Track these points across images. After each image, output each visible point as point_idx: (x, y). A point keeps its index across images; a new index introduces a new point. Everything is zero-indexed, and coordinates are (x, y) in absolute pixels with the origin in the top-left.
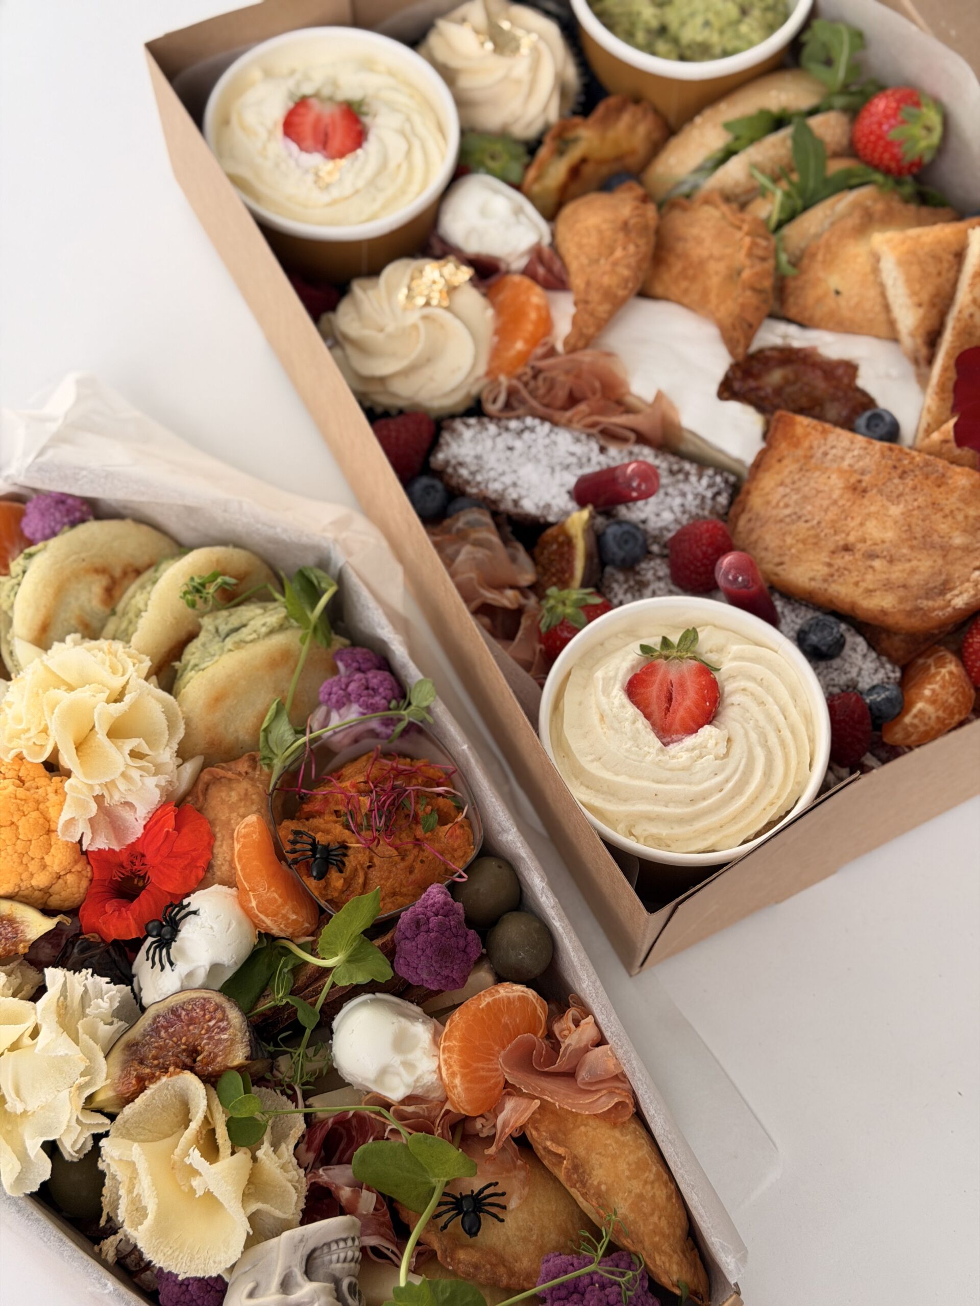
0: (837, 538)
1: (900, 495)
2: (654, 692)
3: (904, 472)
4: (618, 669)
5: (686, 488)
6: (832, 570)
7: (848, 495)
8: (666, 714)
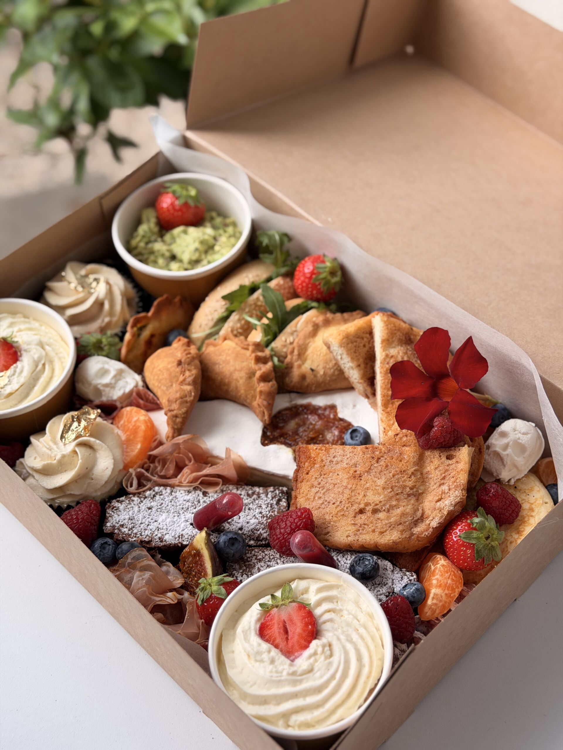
0: (354, 508)
1: (381, 471)
2: (275, 630)
3: (379, 459)
6: (357, 527)
7: (352, 481)
8: (287, 642)
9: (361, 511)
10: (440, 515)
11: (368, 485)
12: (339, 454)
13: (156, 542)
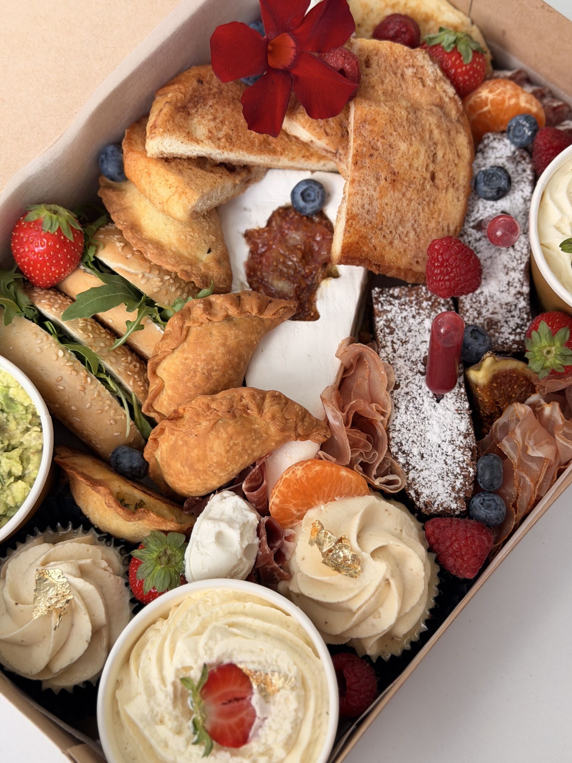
0: (428, 187)
1: (391, 146)
3: (373, 148)
5: (398, 319)
6: (450, 185)
9: (433, 178)
10: (442, 83)
11: (406, 164)
12: (360, 201)
13: (471, 441)
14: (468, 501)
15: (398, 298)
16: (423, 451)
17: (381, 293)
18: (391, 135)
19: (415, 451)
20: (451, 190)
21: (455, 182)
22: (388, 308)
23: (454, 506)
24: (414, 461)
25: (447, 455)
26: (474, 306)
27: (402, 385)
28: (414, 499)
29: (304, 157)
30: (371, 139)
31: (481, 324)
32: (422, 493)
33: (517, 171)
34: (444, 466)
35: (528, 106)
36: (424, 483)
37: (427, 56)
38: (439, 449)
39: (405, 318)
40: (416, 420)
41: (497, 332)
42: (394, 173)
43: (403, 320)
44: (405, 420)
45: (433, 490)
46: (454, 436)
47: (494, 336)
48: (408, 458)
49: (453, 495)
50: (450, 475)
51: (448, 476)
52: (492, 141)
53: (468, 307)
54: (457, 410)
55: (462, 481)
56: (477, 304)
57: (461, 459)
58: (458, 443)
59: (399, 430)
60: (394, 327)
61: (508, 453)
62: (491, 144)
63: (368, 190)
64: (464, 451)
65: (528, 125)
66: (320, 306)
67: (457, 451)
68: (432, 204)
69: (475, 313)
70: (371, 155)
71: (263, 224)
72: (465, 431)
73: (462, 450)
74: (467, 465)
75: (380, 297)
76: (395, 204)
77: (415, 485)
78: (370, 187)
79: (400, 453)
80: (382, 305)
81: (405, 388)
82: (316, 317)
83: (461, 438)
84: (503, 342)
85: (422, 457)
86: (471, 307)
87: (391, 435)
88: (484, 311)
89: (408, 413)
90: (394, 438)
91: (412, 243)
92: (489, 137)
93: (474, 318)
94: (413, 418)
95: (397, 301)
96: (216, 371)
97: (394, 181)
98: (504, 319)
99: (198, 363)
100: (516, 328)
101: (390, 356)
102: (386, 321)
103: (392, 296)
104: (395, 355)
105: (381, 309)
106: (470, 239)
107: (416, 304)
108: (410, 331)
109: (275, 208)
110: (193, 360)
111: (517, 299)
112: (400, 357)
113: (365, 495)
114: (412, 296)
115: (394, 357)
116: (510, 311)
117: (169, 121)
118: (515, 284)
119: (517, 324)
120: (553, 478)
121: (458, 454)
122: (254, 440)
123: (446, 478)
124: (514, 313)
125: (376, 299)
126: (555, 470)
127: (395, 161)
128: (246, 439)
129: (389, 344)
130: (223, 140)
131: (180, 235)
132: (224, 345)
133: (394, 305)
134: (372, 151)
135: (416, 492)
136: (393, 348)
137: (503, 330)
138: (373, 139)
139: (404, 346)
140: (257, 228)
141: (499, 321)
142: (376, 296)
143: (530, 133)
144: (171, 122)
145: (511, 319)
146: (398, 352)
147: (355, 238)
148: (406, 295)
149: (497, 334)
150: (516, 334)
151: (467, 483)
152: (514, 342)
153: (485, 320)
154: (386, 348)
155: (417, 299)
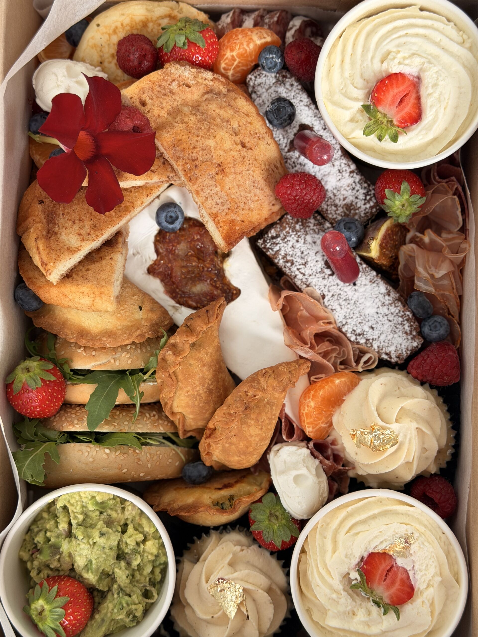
0: (245, 154)
1: (203, 150)
2: (408, 108)
3: (193, 161)
4: (417, 134)
5: (289, 251)
7: (227, 170)
8: (408, 93)
9: (244, 146)
10: (200, 75)
11: (221, 153)
12: (212, 201)
13: (394, 295)
14: (420, 334)
15: (277, 236)
16: (370, 324)
17: (265, 241)
18: (197, 141)
19: (366, 328)
20: (260, 142)
21: (258, 135)
22: (276, 248)
23: (415, 344)
24: (370, 335)
25: (387, 315)
26: (329, 203)
27: (326, 293)
28: (388, 359)
29: (147, 195)
30: (187, 155)
31: (342, 212)
32: (390, 352)
33: (287, 89)
34: (390, 323)
35: (263, 41)
36: (386, 345)
37: (177, 66)
38: (379, 315)
39: (292, 246)
40: (351, 308)
41: (356, 209)
42: (219, 165)
43: (292, 248)
44: (345, 314)
45: (395, 345)
46: (382, 299)
47: (356, 214)
48: (365, 336)
49: (409, 337)
50: (398, 326)
51: (397, 328)
52: (255, 80)
53: (326, 207)
54: (371, 282)
55: (408, 324)
56: (330, 200)
57: (397, 311)
58: (387, 302)
59: (346, 323)
60: (291, 258)
61: (426, 290)
62: (256, 83)
63: (211, 190)
64: (395, 304)
65: (274, 56)
66: (235, 282)
67: (390, 308)
68: (255, 163)
69: (333, 208)
70: (196, 166)
71: (154, 257)
72: (386, 292)
73: (393, 305)
74: (403, 312)
75: (266, 245)
76: (234, 184)
77: (382, 350)
78: (211, 188)
79: (358, 337)
80: (272, 249)
81: (328, 293)
82: (238, 292)
83: (387, 297)
84: (365, 214)
85: (373, 328)
86: (328, 205)
87: (344, 330)
88: (337, 201)
89: (343, 307)
90: (347, 331)
91: (261, 197)
92: (251, 79)
93: (335, 211)
94: (348, 308)
95: (279, 239)
96: (212, 384)
97: (223, 170)
98: (354, 198)
99: (198, 389)
100: (366, 197)
101: (304, 280)
102: (283, 258)
103: (273, 238)
104: (306, 277)
105: (273, 253)
106: (292, 160)
107: (293, 231)
108: (302, 253)
109: (152, 239)
110: (193, 389)
111: (352, 177)
112: (310, 276)
113: (359, 383)
114: (285, 228)
115: (306, 279)
116: (353, 189)
117: (50, 252)
118: (344, 169)
119: (364, 194)
120: (460, 278)
121: (393, 309)
122: (272, 408)
123: (397, 331)
124: (357, 188)
125: (265, 248)
126: (457, 273)
127: (214, 157)
128: (266, 413)
129: (297, 273)
130: (92, 232)
131: (116, 316)
132: (204, 365)
133: (278, 243)
134: (194, 163)
135: (387, 354)
136: (302, 273)
137: (358, 205)
138: (189, 154)
139: (307, 266)
140: (153, 262)
141: (352, 201)
142: (263, 246)
143: (279, 61)
144: (52, 252)
145: (358, 193)
146: (306, 274)
147: (226, 227)
148: (281, 231)
149: (357, 211)
150: (369, 202)
151: (412, 324)
152: (371, 207)
153: (343, 208)
154: (297, 277)
155: (290, 227)
